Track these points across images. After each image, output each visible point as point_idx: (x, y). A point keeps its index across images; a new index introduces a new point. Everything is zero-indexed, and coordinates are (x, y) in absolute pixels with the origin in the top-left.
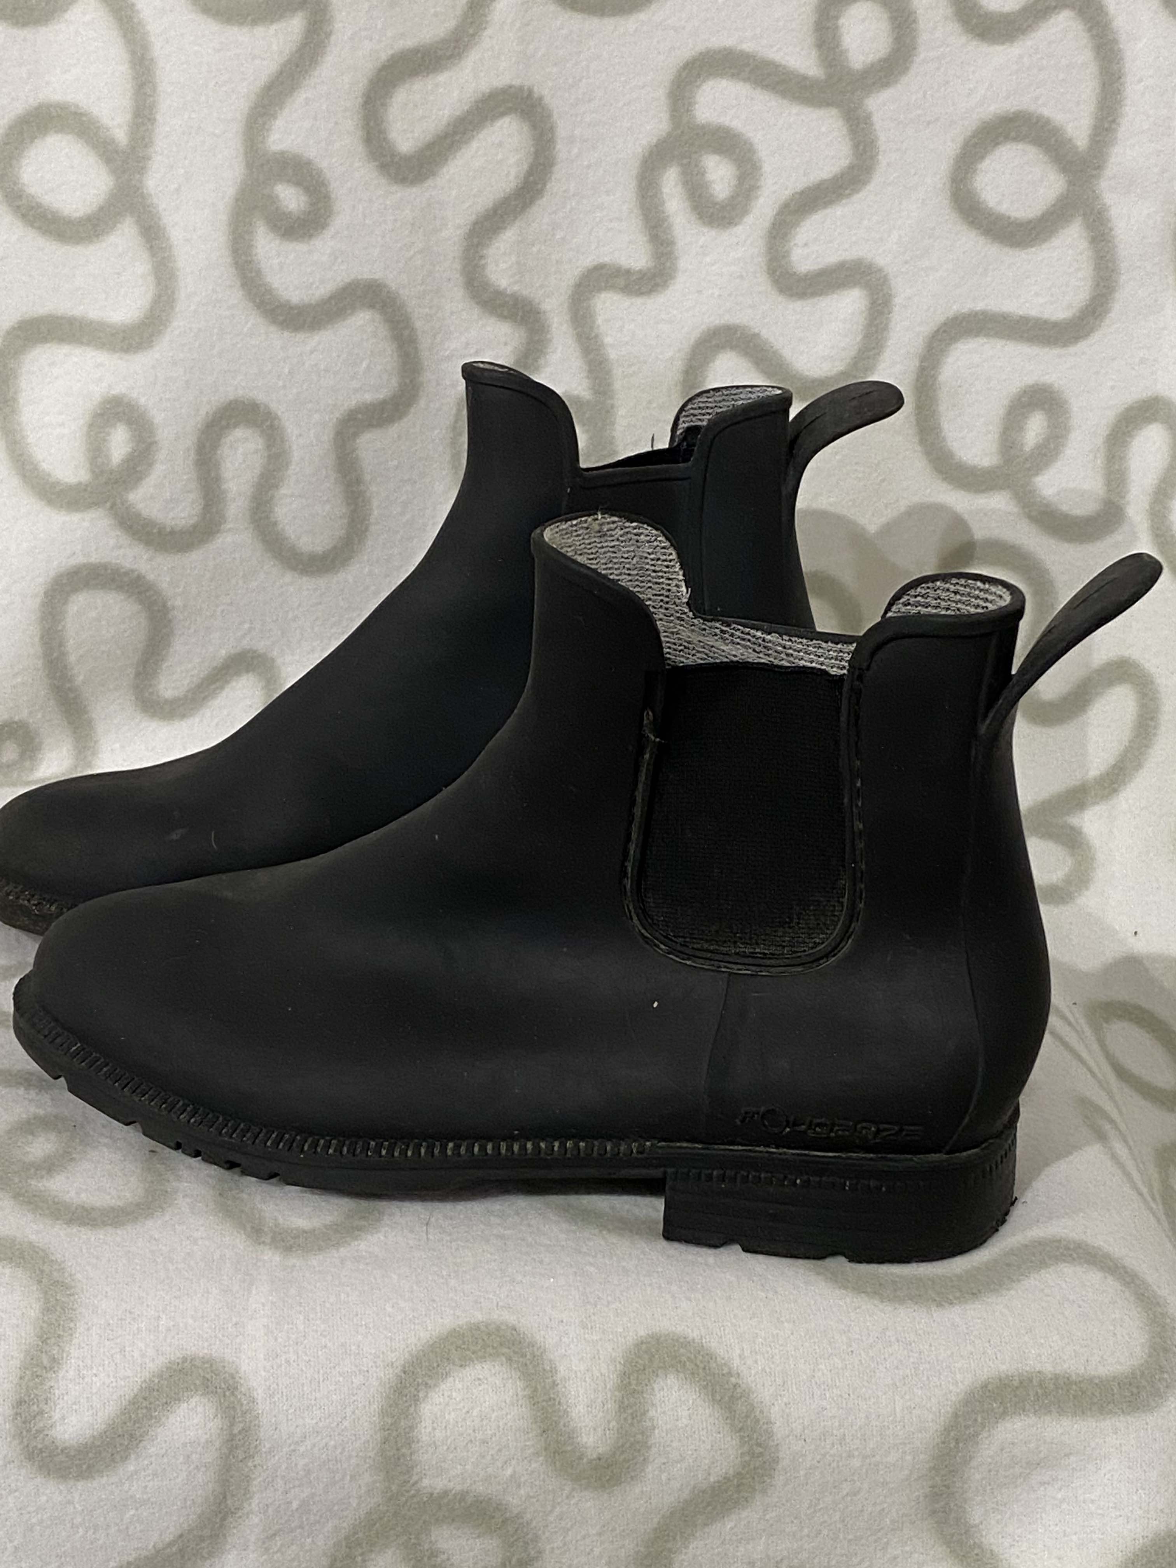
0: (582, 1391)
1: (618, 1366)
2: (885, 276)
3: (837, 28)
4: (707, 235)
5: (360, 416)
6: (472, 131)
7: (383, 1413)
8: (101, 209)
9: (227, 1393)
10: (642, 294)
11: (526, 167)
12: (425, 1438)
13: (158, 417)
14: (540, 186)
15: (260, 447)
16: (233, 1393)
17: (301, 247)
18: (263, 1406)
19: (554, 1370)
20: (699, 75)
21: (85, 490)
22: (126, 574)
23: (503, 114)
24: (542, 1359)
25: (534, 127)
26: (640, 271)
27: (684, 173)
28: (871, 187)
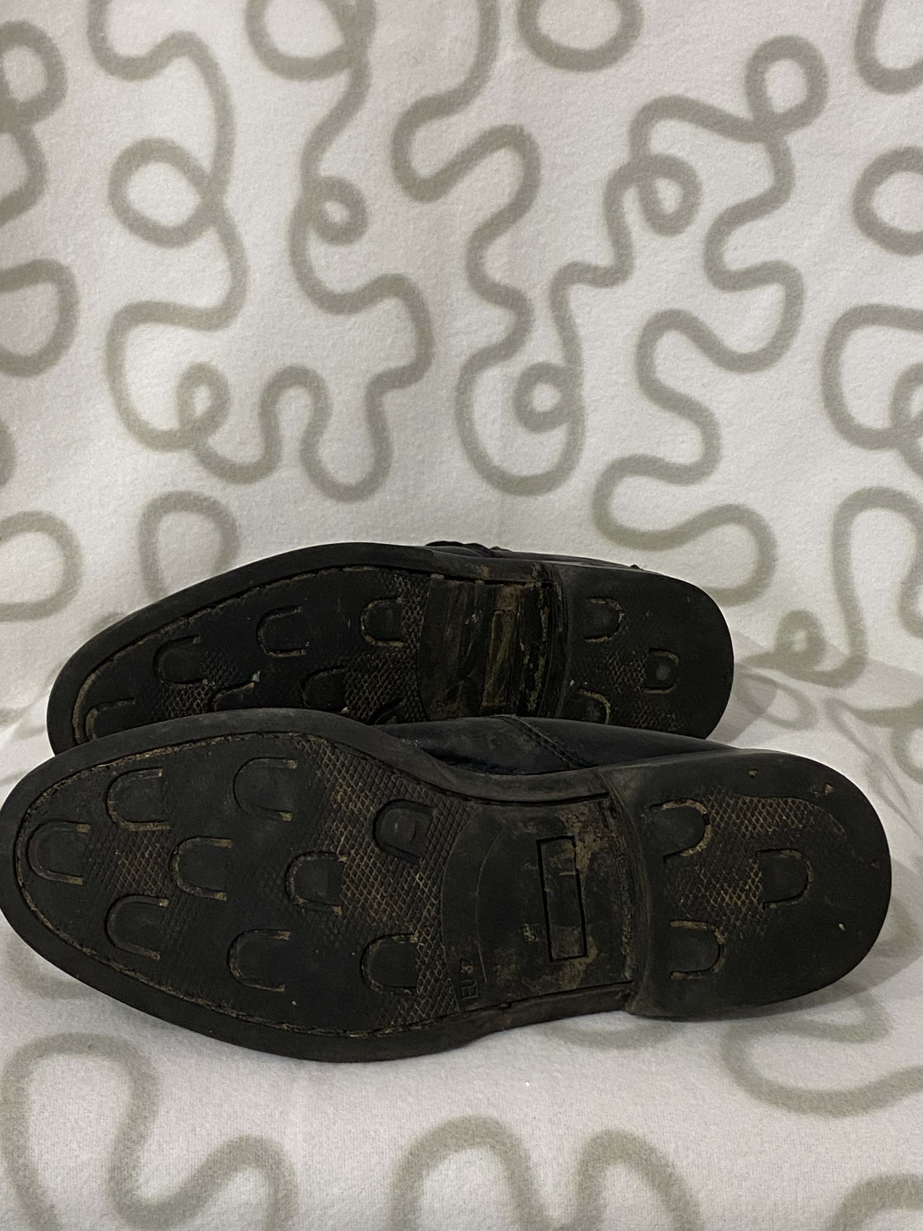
0: (550, 1174)
1: (578, 1156)
2: (799, 274)
3: (764, 80)
4: (658, 241)
5: (385, 379)
6: (476, 159)
7: (395, 1186)
8: (190, 220)
9: (274, 1167)
10: (606, 285)
11: (517, 187)
12: (426, 1207)
13: (232, 379)
14: (527, 203)
15: (309, 403)
16: (278, 1167)
17: (343, 250)
18: (300, 1179)
19: (528, 1158)
20: (653, 118)
21: (174, 436)
22: (205, 499)
23: (499, 147)
24: (519, 1147)
25: (524, 156)
26: (605, 268)
27: (640, 192)
28: (788, 205)
